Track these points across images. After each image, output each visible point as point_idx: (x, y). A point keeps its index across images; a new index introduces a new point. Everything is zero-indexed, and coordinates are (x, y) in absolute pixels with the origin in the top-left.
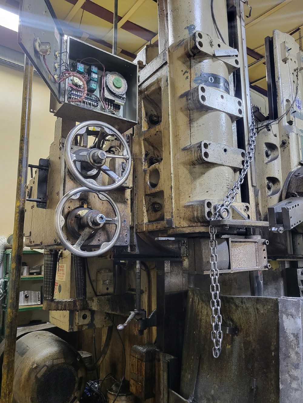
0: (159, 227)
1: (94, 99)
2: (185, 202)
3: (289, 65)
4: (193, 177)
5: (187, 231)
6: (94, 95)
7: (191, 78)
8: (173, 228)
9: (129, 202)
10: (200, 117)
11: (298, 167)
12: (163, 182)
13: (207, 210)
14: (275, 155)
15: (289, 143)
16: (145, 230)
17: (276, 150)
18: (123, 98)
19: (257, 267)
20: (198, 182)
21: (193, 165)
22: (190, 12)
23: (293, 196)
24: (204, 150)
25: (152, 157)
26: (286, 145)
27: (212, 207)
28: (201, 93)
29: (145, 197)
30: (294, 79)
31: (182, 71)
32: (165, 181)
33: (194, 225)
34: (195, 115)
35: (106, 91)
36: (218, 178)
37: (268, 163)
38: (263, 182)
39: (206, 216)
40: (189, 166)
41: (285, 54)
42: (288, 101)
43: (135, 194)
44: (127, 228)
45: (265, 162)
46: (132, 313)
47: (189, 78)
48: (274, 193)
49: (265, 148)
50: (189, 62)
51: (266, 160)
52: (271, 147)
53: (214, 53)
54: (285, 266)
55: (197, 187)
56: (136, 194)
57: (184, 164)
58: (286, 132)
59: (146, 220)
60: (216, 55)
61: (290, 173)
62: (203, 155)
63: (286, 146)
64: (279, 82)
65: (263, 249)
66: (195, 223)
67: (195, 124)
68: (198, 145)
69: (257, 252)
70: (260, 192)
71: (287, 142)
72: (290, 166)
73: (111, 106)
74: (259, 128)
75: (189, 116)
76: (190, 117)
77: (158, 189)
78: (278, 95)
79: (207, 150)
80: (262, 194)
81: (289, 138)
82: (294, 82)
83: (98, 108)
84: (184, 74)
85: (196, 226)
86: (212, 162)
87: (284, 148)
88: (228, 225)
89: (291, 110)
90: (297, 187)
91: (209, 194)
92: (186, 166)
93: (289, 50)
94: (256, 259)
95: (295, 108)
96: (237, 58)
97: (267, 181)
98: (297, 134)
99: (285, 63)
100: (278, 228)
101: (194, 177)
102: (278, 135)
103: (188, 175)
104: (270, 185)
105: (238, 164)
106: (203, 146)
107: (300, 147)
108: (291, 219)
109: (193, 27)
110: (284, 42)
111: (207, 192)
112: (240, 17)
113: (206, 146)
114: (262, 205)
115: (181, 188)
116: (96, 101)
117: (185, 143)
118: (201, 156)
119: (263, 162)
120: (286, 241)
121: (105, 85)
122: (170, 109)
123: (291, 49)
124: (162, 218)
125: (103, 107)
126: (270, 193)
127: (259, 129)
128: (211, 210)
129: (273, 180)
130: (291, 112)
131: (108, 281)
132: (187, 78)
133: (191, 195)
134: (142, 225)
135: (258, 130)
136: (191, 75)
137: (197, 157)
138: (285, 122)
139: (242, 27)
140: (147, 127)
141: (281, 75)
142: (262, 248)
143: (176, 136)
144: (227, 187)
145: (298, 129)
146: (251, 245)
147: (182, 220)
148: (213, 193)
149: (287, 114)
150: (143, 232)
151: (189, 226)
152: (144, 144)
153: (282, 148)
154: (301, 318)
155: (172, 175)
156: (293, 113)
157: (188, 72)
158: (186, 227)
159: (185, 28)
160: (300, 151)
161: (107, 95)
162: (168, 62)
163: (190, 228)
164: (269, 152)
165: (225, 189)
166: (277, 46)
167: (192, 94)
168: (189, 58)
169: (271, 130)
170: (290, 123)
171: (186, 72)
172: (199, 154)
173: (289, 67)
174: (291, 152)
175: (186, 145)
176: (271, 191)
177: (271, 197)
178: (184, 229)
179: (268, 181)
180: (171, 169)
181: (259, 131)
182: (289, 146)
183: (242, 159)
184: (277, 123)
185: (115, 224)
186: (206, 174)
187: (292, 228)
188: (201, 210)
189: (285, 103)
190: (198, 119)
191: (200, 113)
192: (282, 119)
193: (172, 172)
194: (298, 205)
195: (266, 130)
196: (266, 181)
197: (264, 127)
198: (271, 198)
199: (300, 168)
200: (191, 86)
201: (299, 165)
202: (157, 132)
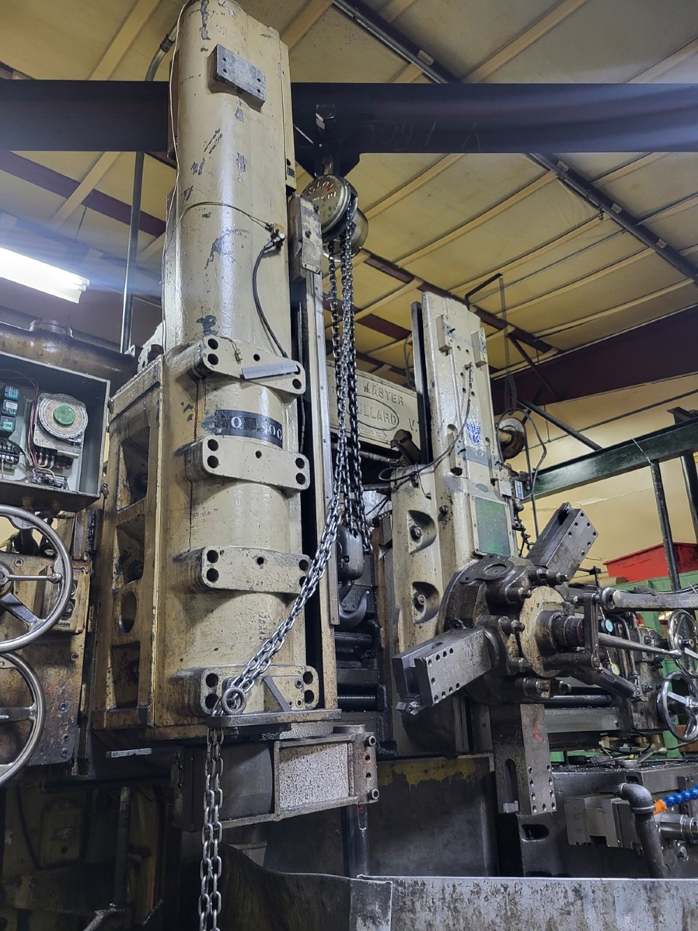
0: (128, 722)
1: (9, 448)
2: (171, 671)
3: (453, 357)
4: (190, 618)
5: (174, 734)
6: (10, 442)
7: (196, 419)
8: (150, 727)
9: (80, 662)
10: (211, 496)
11: (471, 562)
12: (140, 624)
13: (206, 691)
14: (431, 536)
15: (452, 513)
16: (106, 726)
17: (431, 525)
18: (78, 444)
19: (351, 798)
20: (200, 628)
21: (191, 593)
22: (208, 292)
23: (456, 627)
24: (208, 566)
25: (136, 561)
26: (448, 516)
27: (220, 684)
28: (207, 453)
29: (112, 651)
30: (464, 385)
31: (182, 404)
32: (142, 622)
33: (186, 722)
34: (202, 490)
35: (37, 432)
36: (240, 619)
37: (416, 554)
38: (407, 594)
39: (203, 704)
40: (183, 596)
41: (444, 340)
42: (451, 427)
43: (95, 642)
44: (70, 720)
45: (410, 550)
46: (100, 916)
47: (193, 418)
48: (428, 618)
49: (409, 522)
50: (196, 389)
51: (413, 546)
52: (422, 519)
53: (241, 373)
54: (488, 767)
55: (197, 639)
56: (97, 642)
57: (175, 589)
58: (447, 491)
59: (110, 704)
60: (246, 378)
61: (457, 574)
62: (206, 575)
63: (448, 519)
64: (434, 391)
65: (364, 757)
66: (189, 719)
67: (200, 510)
68: (197, 555)
69: (352, 763)
70: (401, 614)
71: (449, 512)
72: (455, 561)
73: (50, 460)
74: (399, 479)
75: (189, 493)
76: (192, 494)
77: (132, 638)
78: (433, 416)
79: (216, 566)
80: (405, 619)
81: (452, 502)
82: (464, 390)
83: (22, 466)
84: (185, 410)
85: (189, 725)
86: (227, 587)
87: (444, 523)
88: (237, 728)
89: (456, 446)
90: (462, 606)
91: (220, 655)
92: (178, 594)
93: (451, 331)
94: (347, 781)
95: (467, 442)
96: (297, 377)
97: (413, 592)
98: (469, 495)
99: (447, 355)
100: (408, 702)
101: (193, 618)
102: (433, 496)
103: (182, 614)
104: (419, 598)
105: (290, 586)
106: (205, 557)
107: (474, 521)
108: (433, 686)
109: (211, 320)
110: (442, 316)
111: (216, 649)
112: (314, 296)
113: (213, 556)
114: (405, 643)
115: (168, 639)
116: (15, 453)
117: (180, 547)
118: (200, 578)
119: (407, 551)
120: (452, 722)
121: (36, 420)
122: (159, 475)
123: (454, 329)
124: (134, 703)
125: (31, 464)
126: (420, 616)
127: (399, 482)
128: (216, 690)
129: (426, 589)
130: (457, 450)
131: (66, 831)
132: (190, 418)
133: (184, 657)
134: (101, 713)
135: (396, 484)
136: (197, 413)
137: (195, 579)
138: (446, 471)
139: (317, 314)
140: (129, 499)
141: (437, 377)
142: (362, 755)
143: (166, 530)
144: (261, 638)
145: (473, 484)
146: (337, 748)
147: (165, 710)
148: (229, 651)
149: (449, 454)
150: (103, 730)
151: (177, 725)
152: (118, 535)
153: (441, 522)
154: (390, 923)
155: (155, 612)
156: (461, 451)
157: (192, 408)
158: (170, 726)
159: (198, 321)
160: (475, 530)
161: (40, 440)
162: (161, 383)
163: (179, 729)
164: (417, 531)
165: (256, 641)
166: (430, 324)
167: (194, 452)
168: (194, 381)
169: (420, 486)
170: (457, 471)
171: (189, 407)
172: (197, 575)
173: (454, 363)
174: (456, 531)
175: (182, 551)
176: (424, 613)
177: (421, 625)
178: (168, 730)
179: (415, 591)
180: (154, 598)
181: (399, 486)
182: (453, 520)
183: (302, 574)
184: (432, 472)
185: (29, 720)
186: (215, 612)
187: (437, 702)
188: (195, 692)
189: (446, 432)
190: (206, 499)
191: (211, 488)
192: (439, 463)
193: (155, 604)
194: (451, 651)
195: (411, 485)
196: (412, 590)
197: (407, 478)
198: (420, 627)
199: (475, 564)
200: (195, 435)
201: (474, 558)
202: (138, 516)
